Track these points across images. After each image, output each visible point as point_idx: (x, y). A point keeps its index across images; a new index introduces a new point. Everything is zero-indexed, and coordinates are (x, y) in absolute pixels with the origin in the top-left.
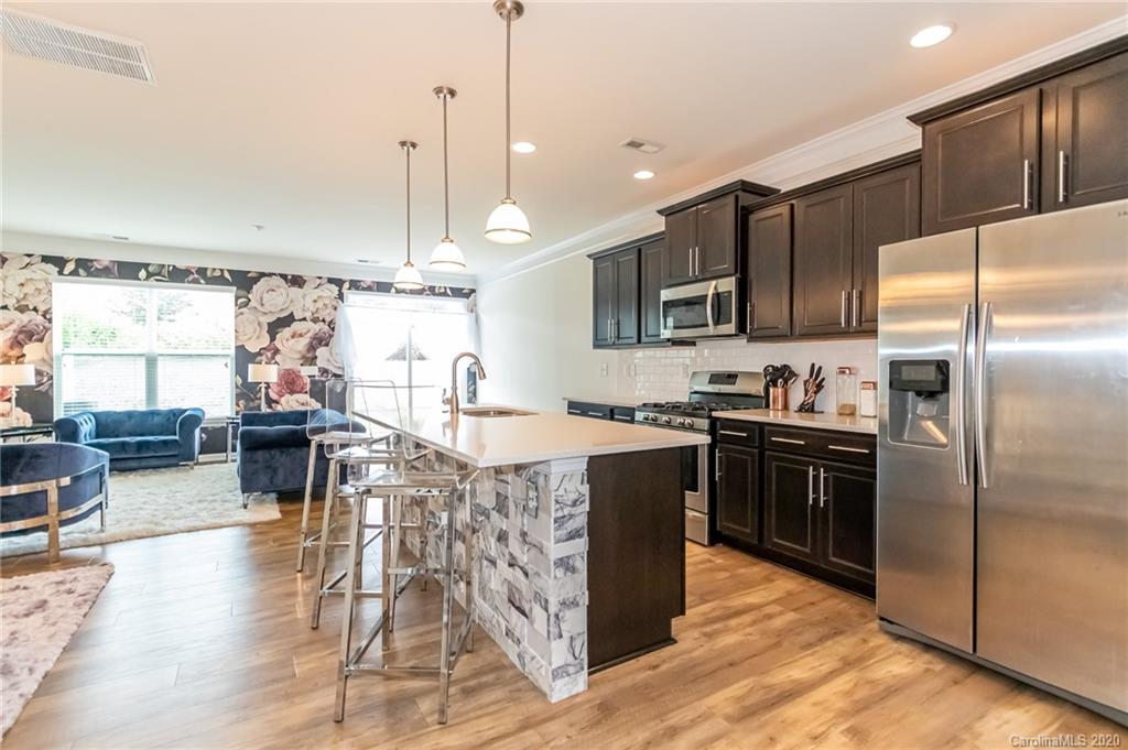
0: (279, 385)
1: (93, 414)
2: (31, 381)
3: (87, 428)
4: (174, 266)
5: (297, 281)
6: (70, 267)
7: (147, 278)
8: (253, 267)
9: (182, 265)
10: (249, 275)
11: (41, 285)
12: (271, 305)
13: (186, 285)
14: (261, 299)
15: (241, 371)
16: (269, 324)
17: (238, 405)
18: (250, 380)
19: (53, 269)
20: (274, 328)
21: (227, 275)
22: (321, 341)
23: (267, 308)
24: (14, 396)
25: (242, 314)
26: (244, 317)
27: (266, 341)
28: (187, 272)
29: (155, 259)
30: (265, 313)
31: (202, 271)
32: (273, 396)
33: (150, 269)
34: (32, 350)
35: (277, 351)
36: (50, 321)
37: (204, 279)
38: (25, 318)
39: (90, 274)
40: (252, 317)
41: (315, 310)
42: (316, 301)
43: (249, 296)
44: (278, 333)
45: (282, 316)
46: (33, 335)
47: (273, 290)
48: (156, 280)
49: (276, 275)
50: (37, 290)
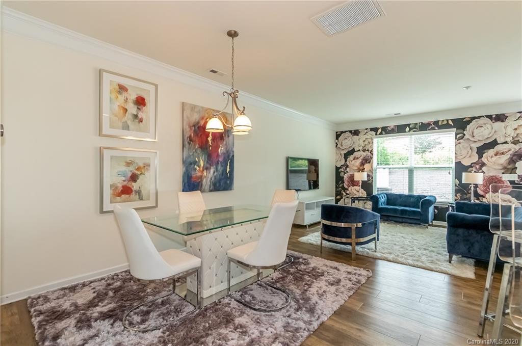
0: (484, 186)
1: (386, 194)
2: (366, 179)
3: (382, 200)
4: (422, 123)
5: (501, 118)
6: (380, 131)
7: (409, 131)
8: (467, 115)
9: (425, 121)
10: (464, 120)
11: (370, 140)
12: (479, 136)
13: (428, 131)
14: (473, 133)
15: (458, 176)
16: (477, 148)
17: (456, 196)
18: (463, 182)
19: (373, 133)
20: (481, 151)
21: (451, 123)
22: (520, 156)
23: (477, 138)
24: (360, 184)
25: (460, 143)
26: (461, 145)
27: (475, 158)
28: (429, 124)
29: (412, 121)
30: (475, 142)
31: (436, 123)
32: (480, 192)
33: (411, 126)
34: (367, 166)
35: (483, 164)
36: (372, 154)
37: (437, 127)
38: (365, 154)
39: (386, 133)
40: (466, 145)
41: (516, 135)
42: (516, 129)
43: (465, 132)
44: (484, 153)
45: (487, 142)
46: (367, 160)
47: (481, 127)
48: (414, 131)
49: (483, 116)
50: (369, 142)
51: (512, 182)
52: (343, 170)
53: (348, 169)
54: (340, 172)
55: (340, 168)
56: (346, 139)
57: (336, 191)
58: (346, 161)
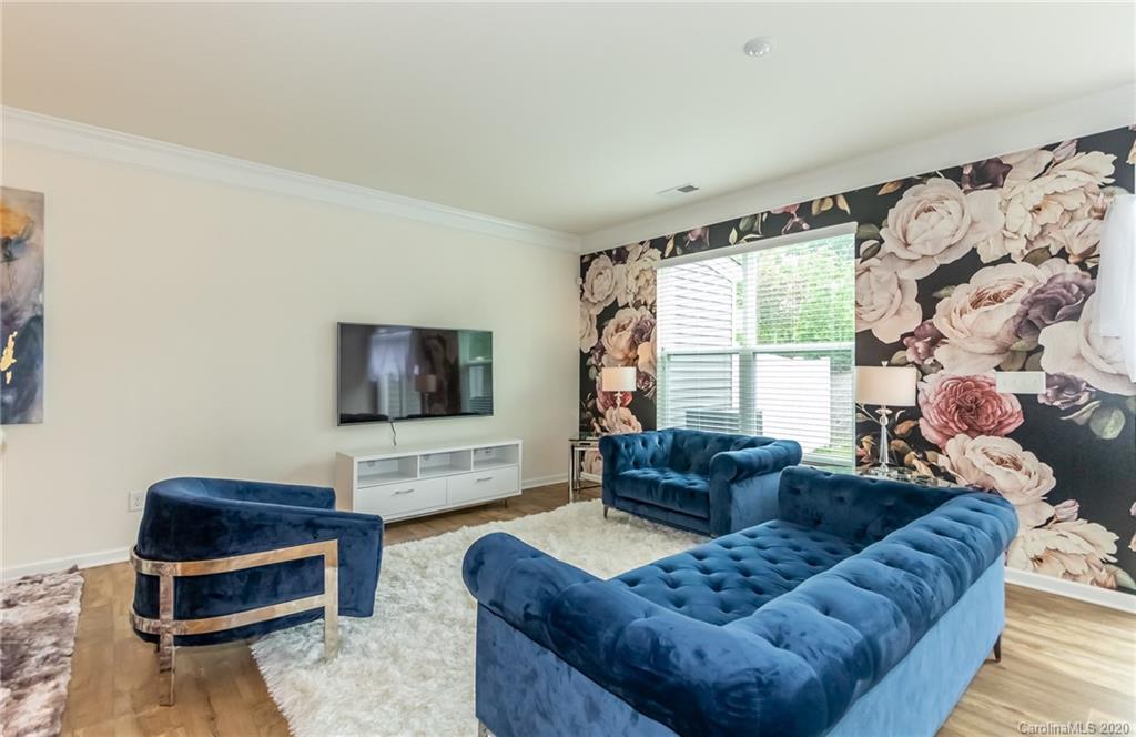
0: (941, 412)
4: (769, 212)
5: (988, 174)
6: (670, 246)
7: (739, 239)
9: (777, 206)
10: (880, 193)
11: (649, 275)
12: (924, 243)
13: (785, 237)
14: (905, 234)
16: (918, 281)
17: (859, 443)
19: (656, 253)
20: (929, 293)
21: (843, 204)
22: (1053, 306)
23: (918, 249)
25: (868, 270)
26: (872, 276)
27: (912, 318)
28: (786, 215)
29: (744, 209)
30: (913, 261)
31: (805, 208)
32: (930, 435)
33: (742, 226)
34: (643, 350)
35: (937, 339)
36: (654, 315)
37: (808, 222)
38: (638, 314)
39: (685, 252)
40: (886, 275)
41: (1037, 231)
42: (1038, 209)
43: (882, 233)
44: (940, 300)
45: (948, 262)
46: (643, 333)
47: (930, 210)
48: (748, 240)
49: (935, 175)
50: (647, 280)
51: (1027, 401)
52: (594, 362)
53: (604, 359)
54: (590, 367)
55: (590, 355)
56: (601, 274)
57: (582, 421)
58: (600, 336)
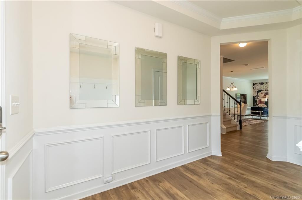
53: (259, 97)
54: (255, 98)
56: (258, 86)
58: (258, 94)
